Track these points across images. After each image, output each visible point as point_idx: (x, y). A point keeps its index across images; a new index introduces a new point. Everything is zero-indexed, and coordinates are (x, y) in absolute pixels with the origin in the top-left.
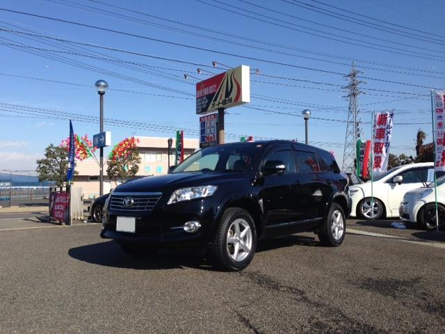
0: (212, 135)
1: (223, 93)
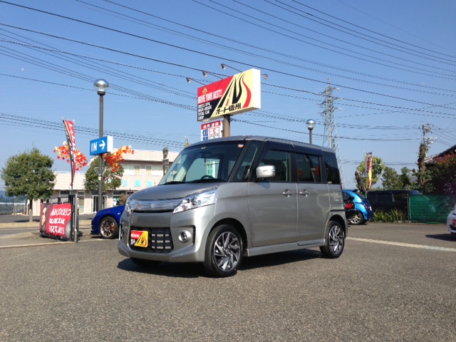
1: (230, 98)
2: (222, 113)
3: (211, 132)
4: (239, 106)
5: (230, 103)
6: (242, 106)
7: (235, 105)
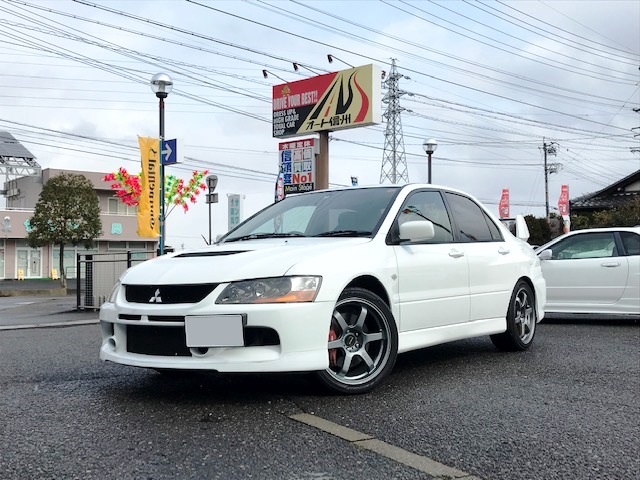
0: (305, 174)
1: (332, 104)
2: (316, 128)
3: (296, 156)
4: (348, 119)
5: (333, 113)
6: (353, 119)
7: (341, 116)
